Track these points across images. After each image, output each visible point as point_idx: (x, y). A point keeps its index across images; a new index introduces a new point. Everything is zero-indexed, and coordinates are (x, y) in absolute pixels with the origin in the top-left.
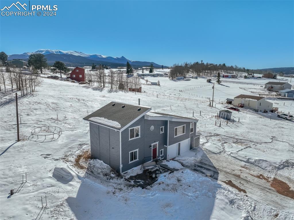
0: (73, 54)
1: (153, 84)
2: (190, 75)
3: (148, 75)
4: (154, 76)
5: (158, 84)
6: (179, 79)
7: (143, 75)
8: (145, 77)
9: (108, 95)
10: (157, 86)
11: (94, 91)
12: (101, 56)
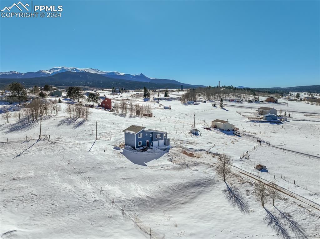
0: (89, 72)
1: (166, 108)
2: (202, 99)
3: (163, 99)
4: (168, 100)
5: (169, 108)
6: (189, 103)
7: (158, 99)
8: (160, 101)
9: (129, 120)
10: (169, 110)
11: (121, 117)
12: (118, 73)
